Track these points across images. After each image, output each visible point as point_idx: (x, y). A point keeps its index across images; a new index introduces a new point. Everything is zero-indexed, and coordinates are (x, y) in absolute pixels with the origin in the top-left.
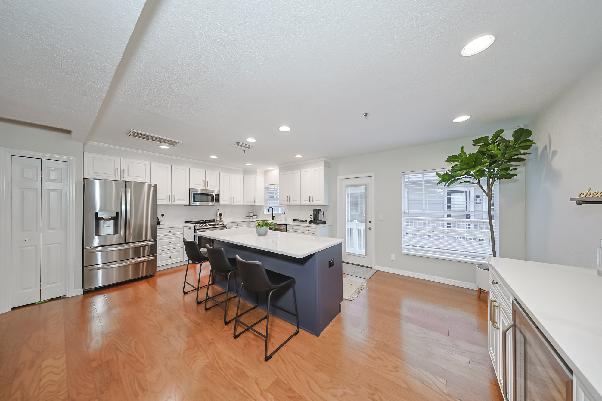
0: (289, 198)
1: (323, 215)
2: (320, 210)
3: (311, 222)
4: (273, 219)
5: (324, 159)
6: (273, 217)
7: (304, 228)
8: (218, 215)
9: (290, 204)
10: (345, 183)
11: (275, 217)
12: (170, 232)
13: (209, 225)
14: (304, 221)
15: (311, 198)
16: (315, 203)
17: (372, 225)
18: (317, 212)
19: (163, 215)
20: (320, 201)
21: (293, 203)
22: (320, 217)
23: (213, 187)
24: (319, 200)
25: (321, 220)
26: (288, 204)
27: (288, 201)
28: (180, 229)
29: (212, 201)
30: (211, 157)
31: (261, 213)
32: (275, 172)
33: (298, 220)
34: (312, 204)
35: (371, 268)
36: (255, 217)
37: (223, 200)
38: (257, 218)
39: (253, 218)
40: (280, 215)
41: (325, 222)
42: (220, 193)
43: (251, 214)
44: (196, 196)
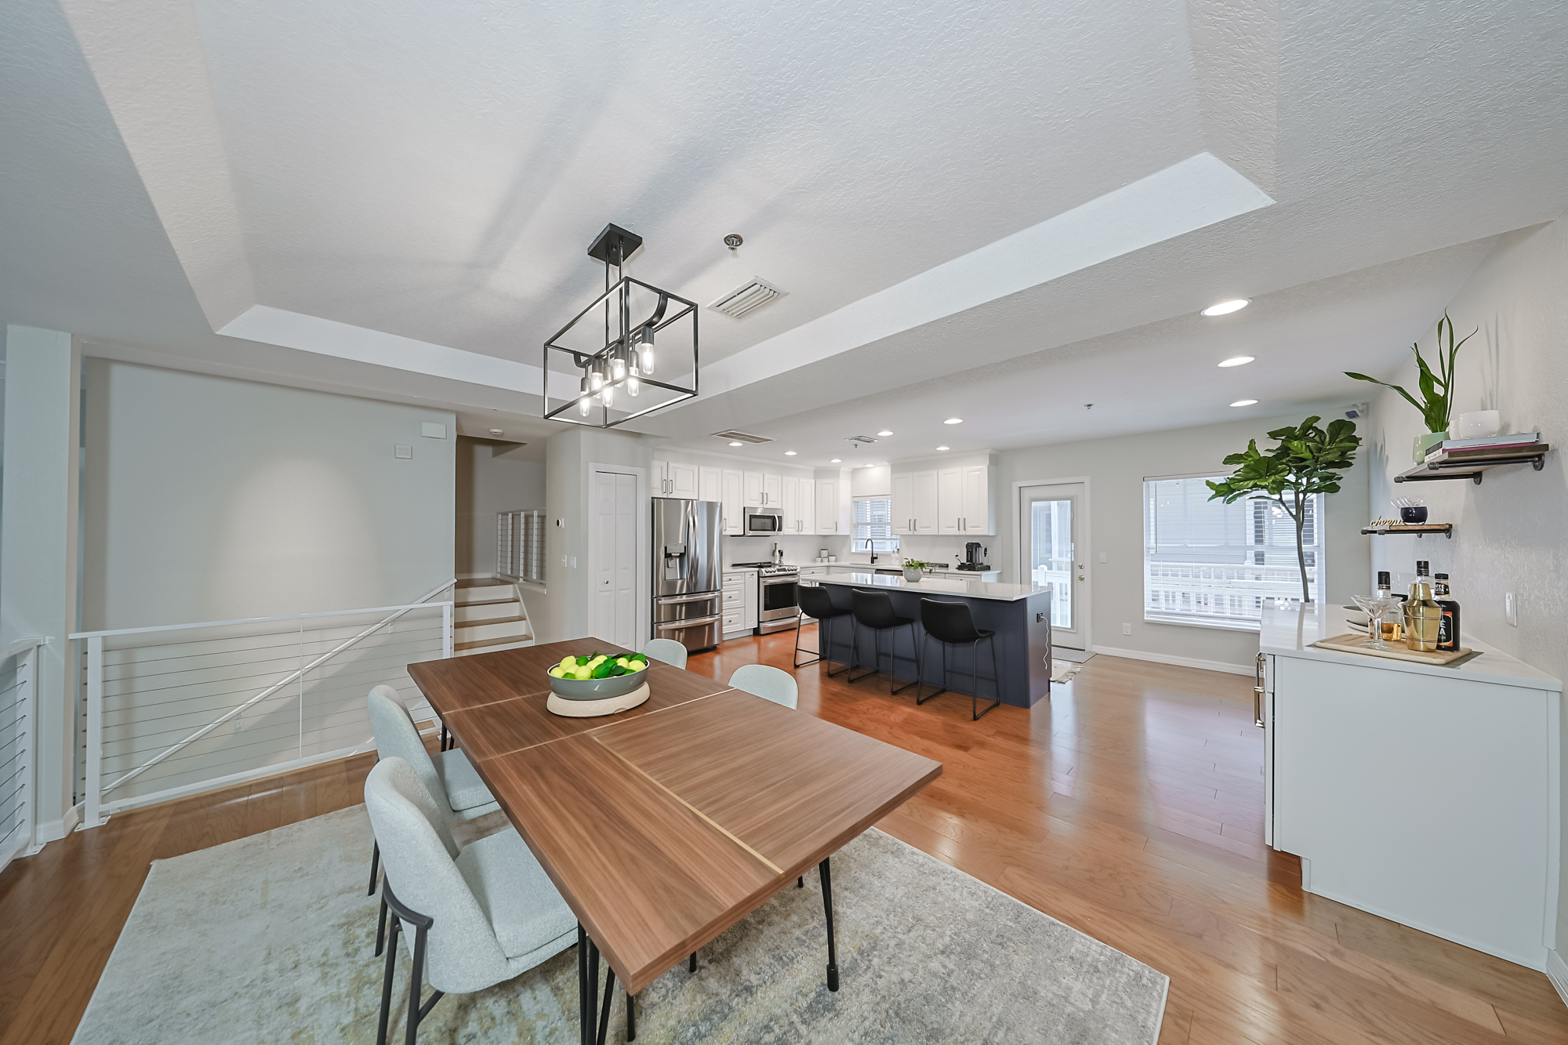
0: (912, 522)
1: (985, 554)
2: (978, 545)
3: (961, 567)
4: (872, 562)
5: (989, 451)
6: (874, 559)
8: (777, 553)
9: (916, 533)
10: (1027, 494)
11: (876, 558)
12: (730, 580)
13: (778, 570)
14: (943, 567)
15: (962, 523)
16: (970, 531)
17: (1086, 573)
18: (972, 548)
20: (980, 526)
21: (920, 531)
22: (981, 558)
23: (773, 504)
24: (976, 527)
25: (982, 564)
26: (911, 533)
27: (912, 529)
28: (740, 577)
29: (774, 529)
30: (786, 453)
31: (845, 551)
32: (877, 474)
34: (962, 532)
35: (1084, 650)
36: (832, 558)
37: (788, 528)
38: (836, 561)
39: (828, 561)
40: (890, 555)
41: (988, 568)
42: (786, 515)
43: (825, 553)
44: (753, 520)
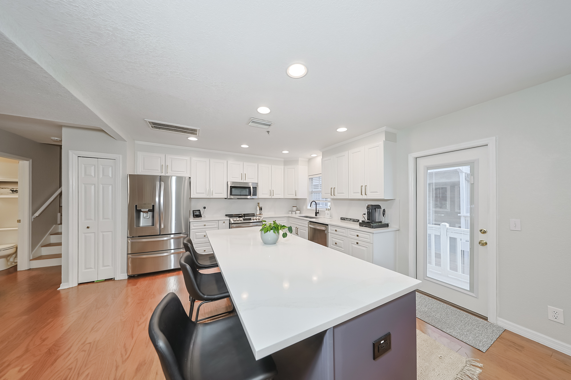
0: (333, 190)
1: (384, 214)
2: (379, 207)
3: (363, 224)
4: (316, 215)
5: (384, 128)
6: (316, 213)
7: (351, 232)
8: (258, 209)
9: (335, 197)
11: (318, 213)
12: (205, 225)
13: (244, 220)
14: (355, 221)
15: (363, 190)
16: (370, 196)
18: (373, 209)
19: (205, 208)
21: (338, 196)
22: (378, 216)
23: (250, 181)
24: (376, 192)
25: (381, 222)
26: (333, 197)
27: (333, 194)
28: (215, 223)
29: (250, 194)
30: (242, 146)
31: (304, 207)
32: (318, 159)
33: (347, 219)
34: (364, 197)
35: (486, 319)
36: (298, 212)
37: (261, 194)
38: (300, 213)
39: (296, 213)
40: (324, 211)
41: (387, 225)
42: (258, 186)
43: (295, 209)
44: (233, 189)
